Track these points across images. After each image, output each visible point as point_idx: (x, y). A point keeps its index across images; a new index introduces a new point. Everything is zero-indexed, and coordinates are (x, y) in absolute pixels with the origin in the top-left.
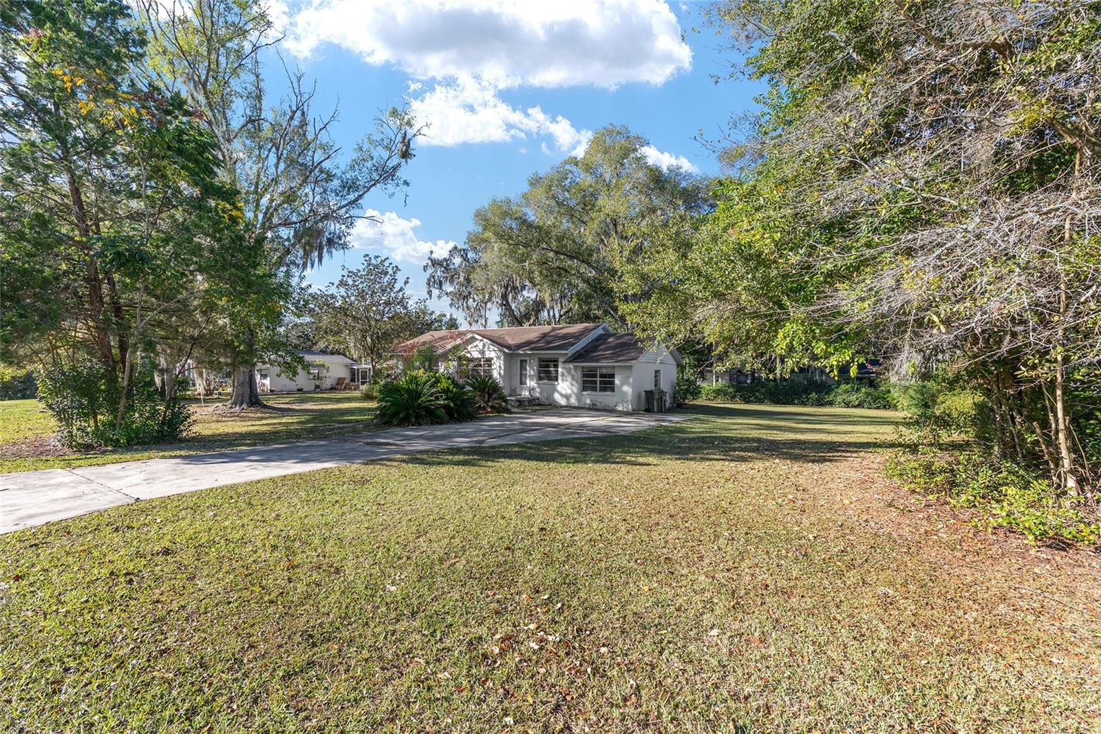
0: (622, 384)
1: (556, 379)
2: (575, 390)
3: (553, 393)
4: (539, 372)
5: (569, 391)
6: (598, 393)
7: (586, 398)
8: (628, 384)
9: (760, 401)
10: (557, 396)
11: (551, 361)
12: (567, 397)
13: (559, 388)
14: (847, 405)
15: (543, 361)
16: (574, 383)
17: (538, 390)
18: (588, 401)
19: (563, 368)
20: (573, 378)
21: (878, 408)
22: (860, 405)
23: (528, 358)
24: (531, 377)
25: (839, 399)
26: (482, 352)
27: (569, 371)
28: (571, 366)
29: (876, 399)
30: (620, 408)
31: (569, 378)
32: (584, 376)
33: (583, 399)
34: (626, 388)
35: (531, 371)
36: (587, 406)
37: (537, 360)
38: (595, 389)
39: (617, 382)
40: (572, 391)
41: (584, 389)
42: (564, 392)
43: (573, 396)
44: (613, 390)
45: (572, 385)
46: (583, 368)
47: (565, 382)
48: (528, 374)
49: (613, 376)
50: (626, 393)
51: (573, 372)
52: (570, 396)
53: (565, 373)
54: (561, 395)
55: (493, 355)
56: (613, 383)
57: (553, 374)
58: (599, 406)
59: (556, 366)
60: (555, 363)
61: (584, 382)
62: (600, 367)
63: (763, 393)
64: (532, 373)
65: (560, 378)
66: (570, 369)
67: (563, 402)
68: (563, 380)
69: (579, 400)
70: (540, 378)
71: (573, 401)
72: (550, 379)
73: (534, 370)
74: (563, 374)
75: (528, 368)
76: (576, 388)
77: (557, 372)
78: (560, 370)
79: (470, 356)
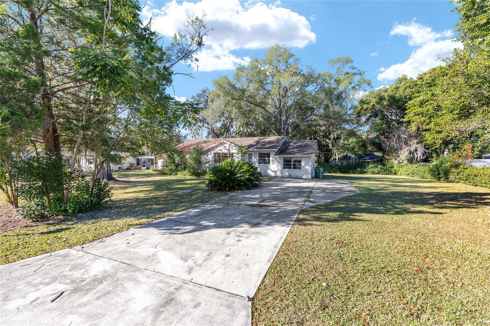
0: (305, 165)
1: (269, 163)
2: (280, 168)
3: (267, 171)
4: (259, 160)
5: (276, 169)
6: (292, 170)
7: (286, 172)
8: (309, 165)
9: (335, 172)
10: (269, 172)
11: (265, 154)
12: (275, 172)
13: (270, 167)
14: (373, 173)
15: (261, 154)
16: (279, 165)
18: (287, 174)
19: (273, 157)
20: (278, 162)
21: (386, 174)
22: (378, 173)
23: (253, 153)
25: (370, 170)
26: (229, 150)
27: (276, 159)
28: (278, 157)
29: (385, 170)
30: (304, 177)
31: (276, 163)
32: (284, 161)
33: (284, 172)
34: (307, 167)
36: (286, 176)
37: (258, 154)
38: (290, 168)
39: (303, 164)
40: (278, 169)
41: (284, 168)
42: (273, 170)
43: (279, 171)
44: (300, 168)
45: (278, 166)
46: (284, 157)
47: (274, 165)
49: (300, 161)
50: (307, 170)
51: (278, 160)
52: (277, 171)
53: (274, 160)
54: (272, 171)
55: (235, 151)
56: (300, 164)
57: (267, 161)
58: (293, 176)
59: (269, 157)
60: (268, 155)
61: (284, 165)
62: (293, 157)
63: (336, 169)
65: (271, 163)
67: (273, 174)
68: (273, 164)
69: (282, 173)
70: (260, 163)
71: (279, 174)
72: (265, 163)
73: (256, 159)
74: (273, 161)
75: (253, 158)
76: (280, 167)
77: (269, 160)
78: (271, 159)
79: (221, 152)
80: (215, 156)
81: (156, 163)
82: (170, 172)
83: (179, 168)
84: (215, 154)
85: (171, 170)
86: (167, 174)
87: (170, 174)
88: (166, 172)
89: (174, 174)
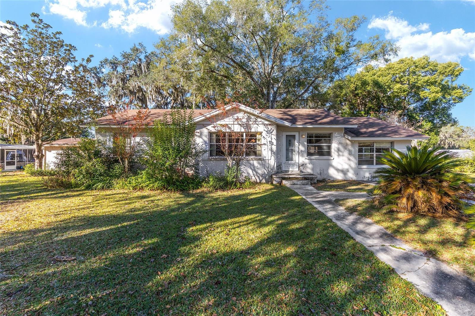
1: (329, 154)
2: (353, 165)
3: (327, 169)
5: (346, 167)
7: (365, 172)
10: (332, 172)
11: (322, 136)
12: (344, 172)
13: (334, 163)
16: (352, 158)
17: (310, 166)
20: (350, 153)
23: (297, 134)
24: (300, 153)
26: (247, 126)
27: (345, 147)
28: (347, 141)
31: (346, 153)
32: (360, 150)
33: (362, 173)
35: (299, 146)
37: (307, 135)
38: (371, 163)
40: (350, 166)
41: (361, 163)
42: (340, 167)
43: (351, 170)
45: (349, 159)
46: (360, 142)
47: (341, 158)
48: (297, 149)
51: (350, 147)
52: (348, 171)
53: (342, 148)
54: (338, 170)
57: (325, 149)
59: (330, 142)
60: (328, 138)
61: (361, 156)
62: (377, 142)
64: (301, 148)
65: (334, 153)
66: (347, 144)
67: (339, 176)
68: (339, 155)
69: (357, 174)
70: (311, 154)
71: (351, 175)
72: (322, 154)
73: (304, 145)
74: (339, 150)
75: (296, 144)
76: (353, 163)
77: (329, 147)
78: (334, 146)
79: (228, 130)
80: (211, 140)
81: (41, 157)
82: (87, 182)
83: (117, 168)
84: (211, 134)
85: (90, 174)
86: (77, 185)
87: (89, 187)
88: (73, 181)
89: (100, 185)
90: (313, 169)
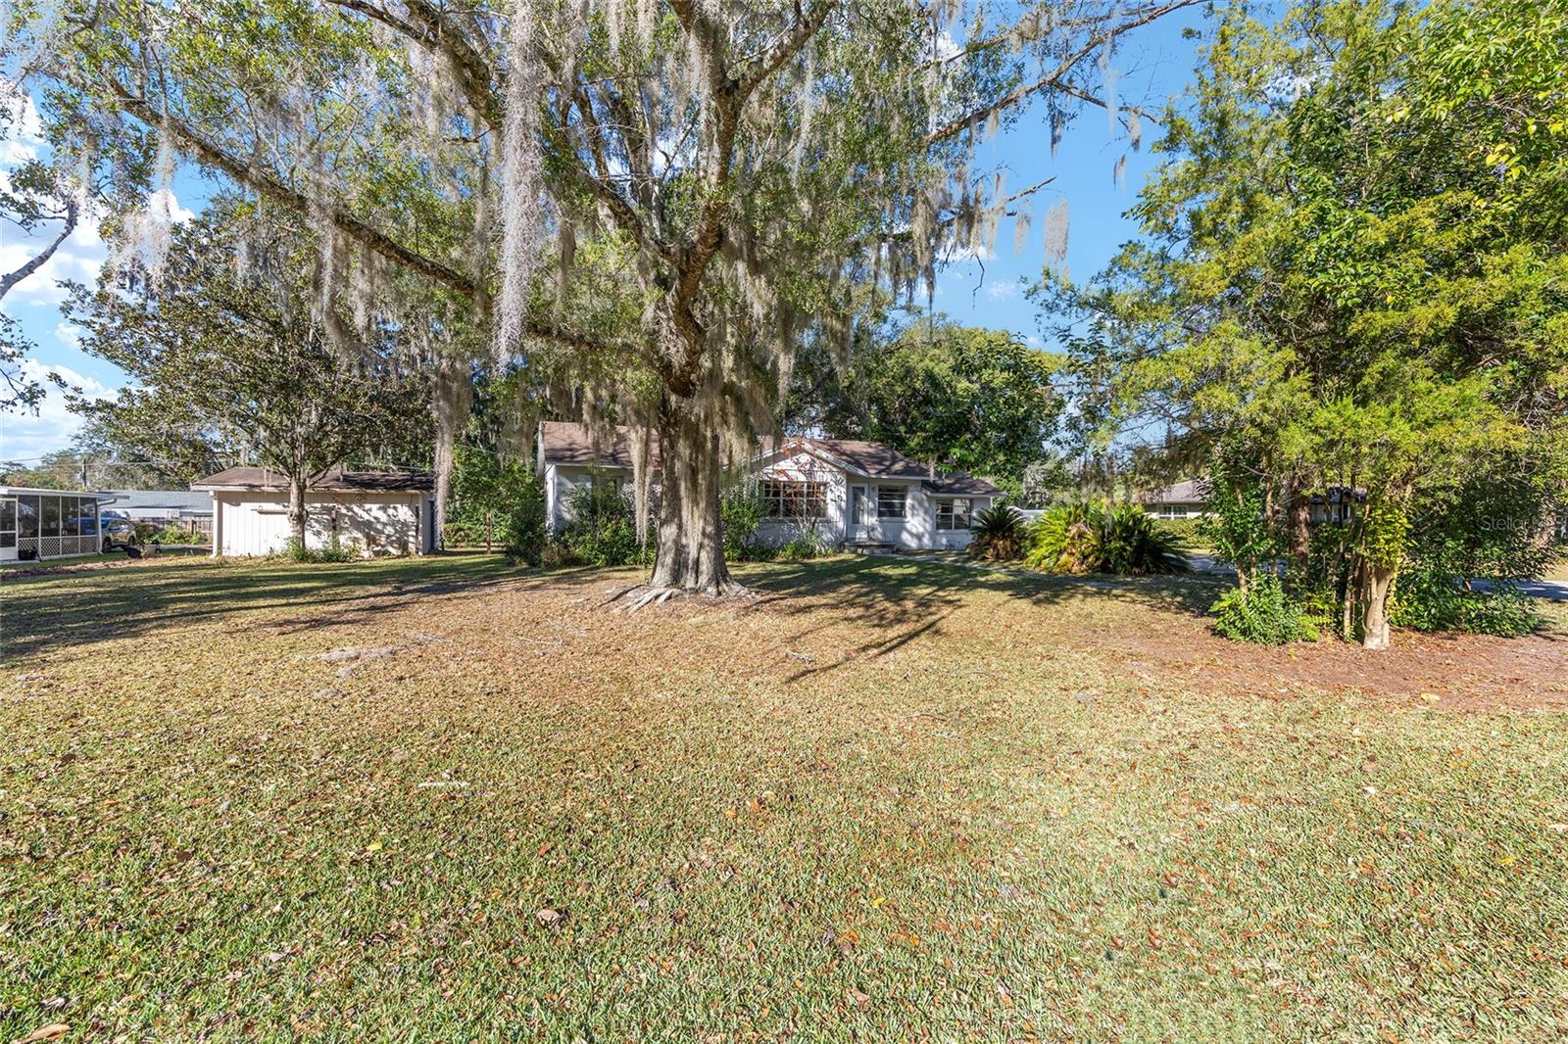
1: (903, 514)
2: (929, 527)
3: (901, 533)
4: (880, 505)
5: (921, 530)
6: (953, 531)
7: (943, 537)
10: (905, 536)
11: (896, 490)
12: (919, 537)
13: (907, 525)
15: (887, 490)
16: (927, 518)
17: (880, 530)
18: (943, 542)
19: (913, 499)
20: (926, 512)
23: (866, 486)
24: (869, 512)
26: (810, 473)
27: (921, 504)
28: (925, 498)
31: (921, 513)
32: (937, 509)
33: (939, 539)
35: (869, 502)
36: (943, 549)
37: (878, 488)
38: (950, 527)
40: (925, 529)
41: (938, 527)
42: (914, 531)
43: (926, 535)
45: (925, 521)
46: (936, 499)
47: (916, 518)
48: (866, 506)
49: (971, 510)
51: (926, 505)
52: (923, 535)
53: (916, 506)
54: (912, 534)
55: (828, 477)
57: (899, 508)
58: (957, 547)
59: (904, 497)
60: (901, 492)
61: (938, 517)
62: (957, 499)
64: (871, 504)
65: (908, 513)
66: (921, 500)
67: (913, 544)
68: (913, 515)
69: (934, 540)
70: (881, 514)
71: (926, 542)
72: (892, 514)
73: (873, 502)
74: (913, 508)
75: (865, 499)
76: (929, 525)
77: (903, 505)
78: (909, 502)
79: (784, 479)
80: (760, 492)
84: (760, 484)
90: (884, 534)
